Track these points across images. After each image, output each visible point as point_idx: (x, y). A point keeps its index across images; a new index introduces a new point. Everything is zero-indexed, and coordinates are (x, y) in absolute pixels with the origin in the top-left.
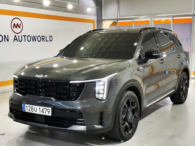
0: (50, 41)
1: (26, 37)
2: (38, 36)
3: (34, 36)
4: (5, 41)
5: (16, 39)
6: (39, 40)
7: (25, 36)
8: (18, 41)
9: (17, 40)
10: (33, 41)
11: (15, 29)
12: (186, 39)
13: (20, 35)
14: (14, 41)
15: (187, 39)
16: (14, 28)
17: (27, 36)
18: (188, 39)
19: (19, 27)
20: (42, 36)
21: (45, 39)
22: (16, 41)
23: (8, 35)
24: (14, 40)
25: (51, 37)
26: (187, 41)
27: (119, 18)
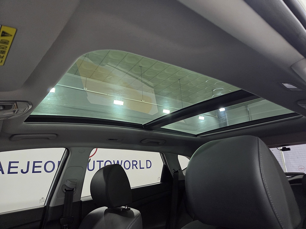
0: (147, 168)
1: (103, 163)
2: (126, 161)
3: (118, 161)
6: (127, 167)
7: (100, 162)
17: (105, 161)
20: (133, 161)
21: (138, 166)
25: (148, 162)
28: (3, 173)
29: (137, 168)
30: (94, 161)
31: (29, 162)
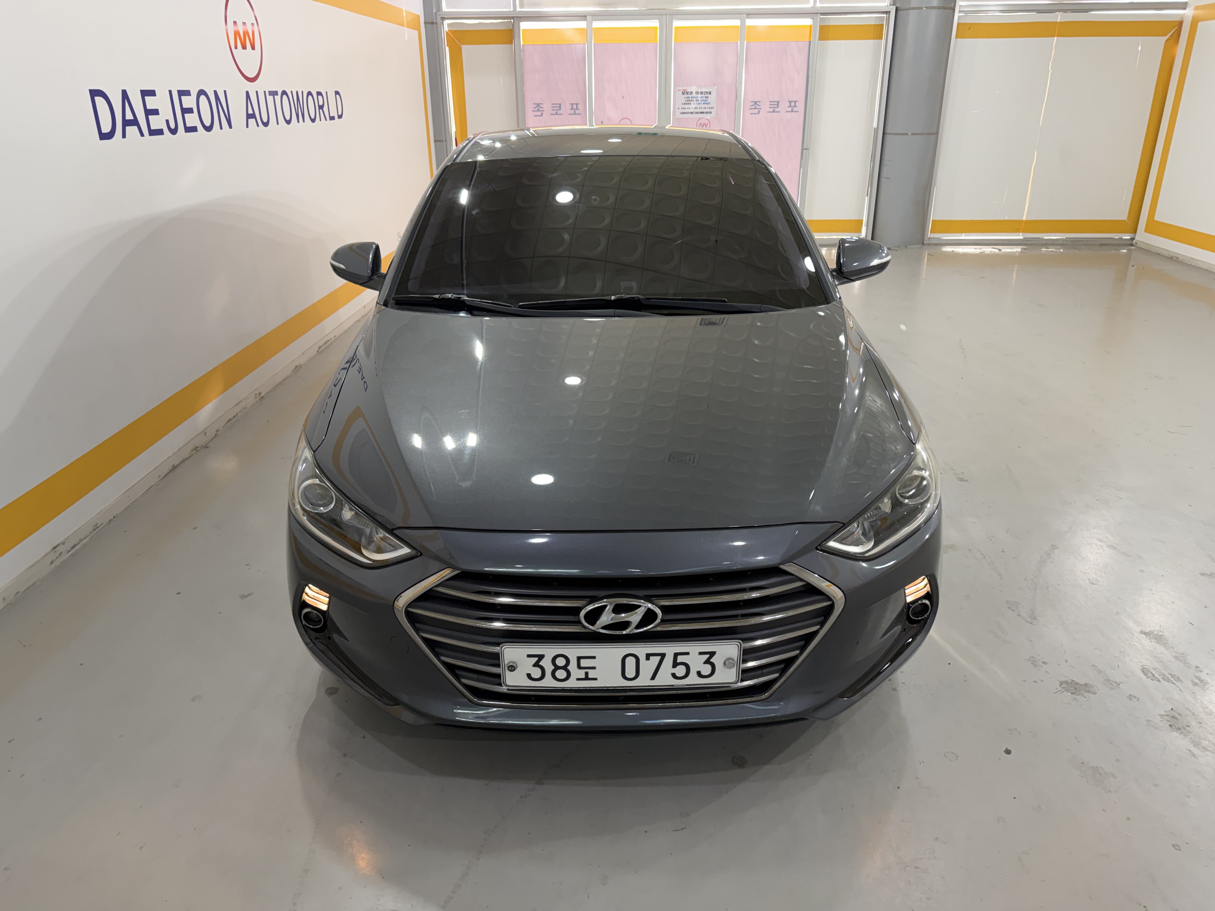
0: (340, 117)
1: (278, 98)
2: (310, 93)
3: (297, 92)
4: (221, 128)
5: (250, 112)
6: (313, 117)
7: (274, 93)
8: (258, 126)
9: (253, 116)
10: (298, 122)
11: (239, 52)
12: (790, 102)
13: (261, 86)
14: (247, 127)
15: (793, 104)
16: (236, 48)
17: (280, 93)
18: (795, 102)
19: (253, 48)
20: (319, 94)
21: (325, 108)
22: (252, 121)
23: (225, 92)
24: (249, 116)
25: (338, 96)
26: (792, 111)
27: (518, 9)
28: (142, 135)
29: (326, 120)
30: (265, 92)
31: (170, 92)
